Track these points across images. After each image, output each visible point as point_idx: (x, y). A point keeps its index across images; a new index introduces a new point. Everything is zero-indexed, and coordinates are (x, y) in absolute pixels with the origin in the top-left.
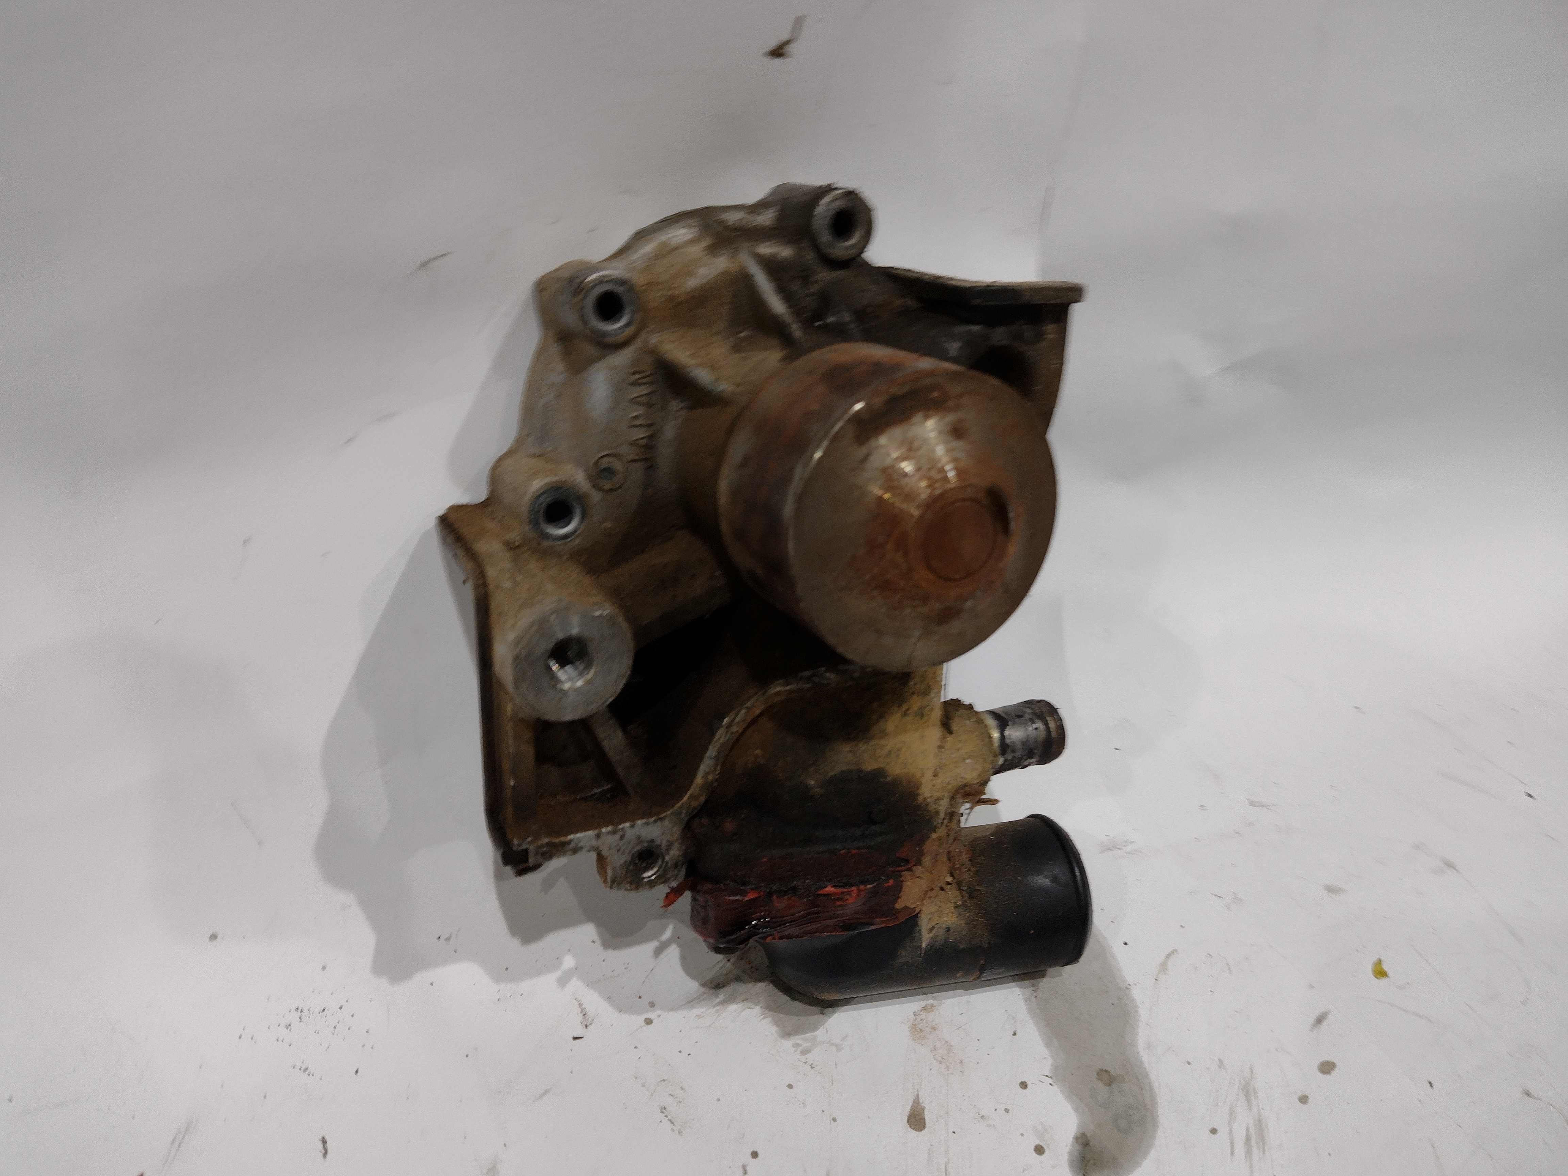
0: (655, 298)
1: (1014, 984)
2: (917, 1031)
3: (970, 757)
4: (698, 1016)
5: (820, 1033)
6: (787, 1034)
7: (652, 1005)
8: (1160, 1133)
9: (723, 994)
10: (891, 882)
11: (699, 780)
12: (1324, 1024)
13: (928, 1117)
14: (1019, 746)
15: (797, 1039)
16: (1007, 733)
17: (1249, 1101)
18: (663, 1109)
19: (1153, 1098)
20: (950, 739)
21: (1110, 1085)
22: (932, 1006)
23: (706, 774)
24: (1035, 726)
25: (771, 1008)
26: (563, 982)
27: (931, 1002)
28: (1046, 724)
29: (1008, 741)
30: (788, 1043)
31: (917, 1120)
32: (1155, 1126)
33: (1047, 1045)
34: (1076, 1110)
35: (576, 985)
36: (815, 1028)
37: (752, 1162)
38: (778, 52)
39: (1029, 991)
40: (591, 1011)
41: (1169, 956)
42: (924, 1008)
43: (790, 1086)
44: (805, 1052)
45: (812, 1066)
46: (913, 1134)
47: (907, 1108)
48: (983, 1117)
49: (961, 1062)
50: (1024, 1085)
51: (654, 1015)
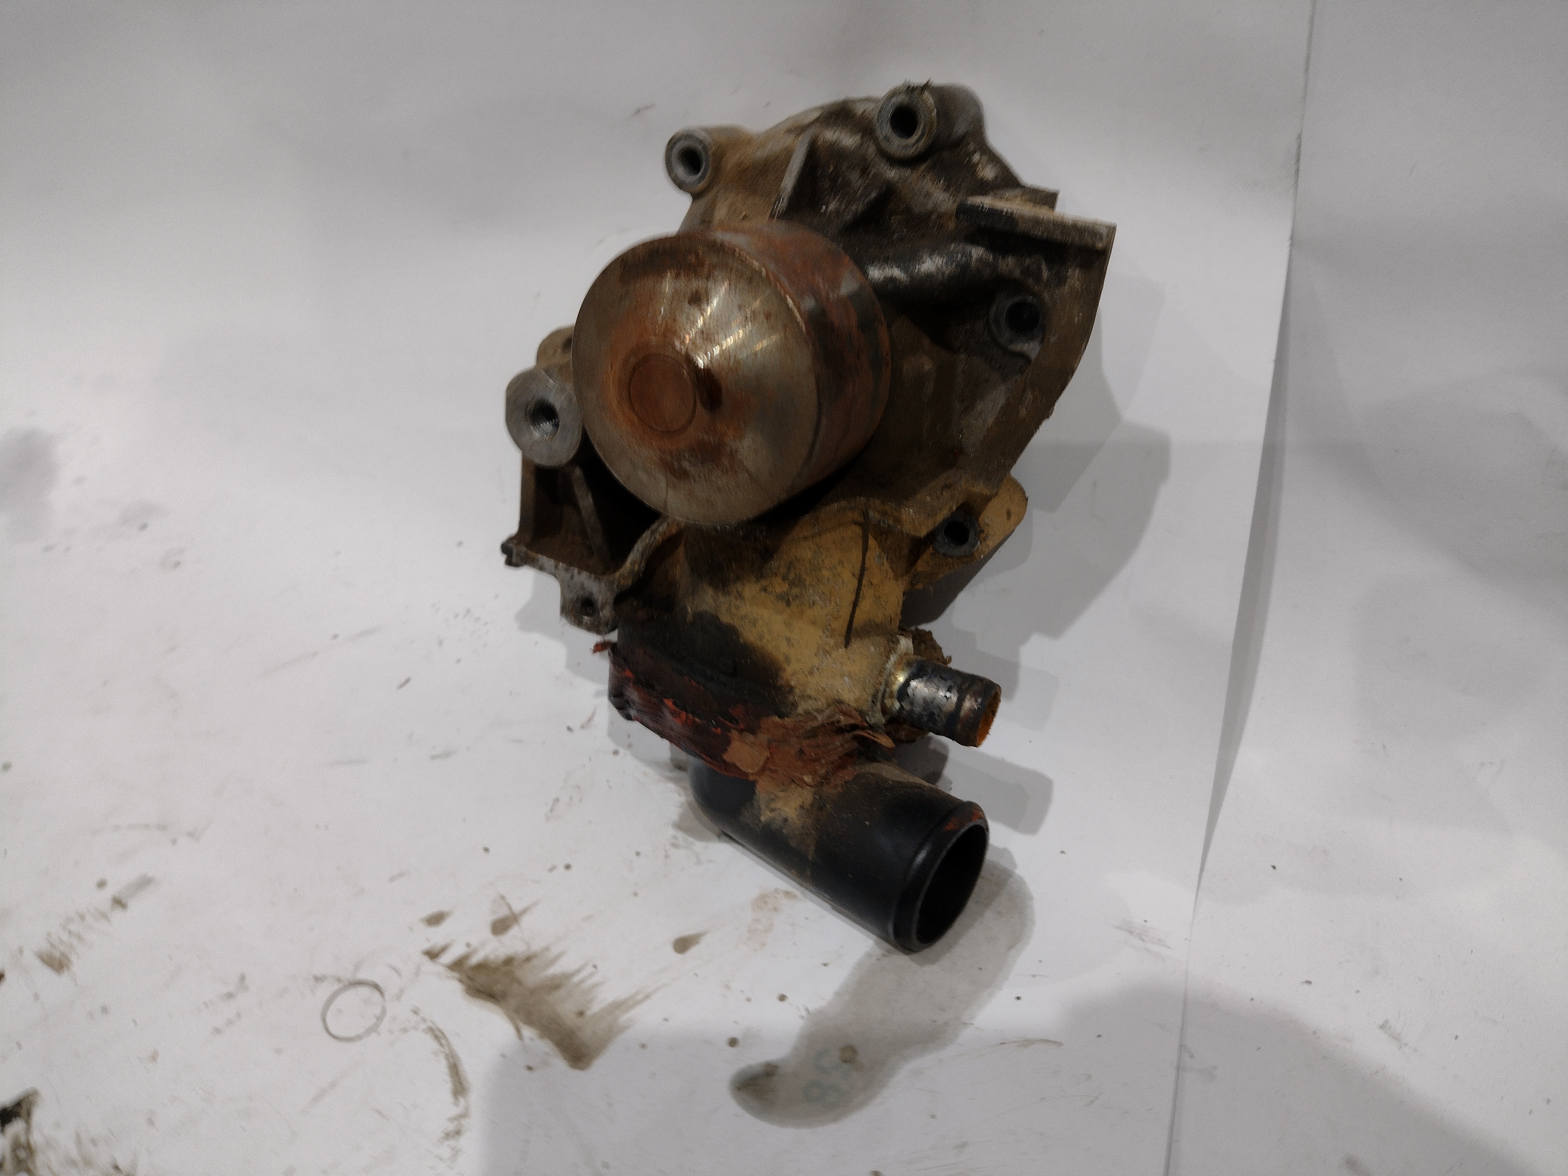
1: (874, 937)
2: (762, 901)
3: (850, 677)
4: (645, 774)
5: (699, 845)
6: (679, 826)
7: (630, 746)
8: (831, 1127)
9: (677, 774)
10: (721, 731)
11: (628, 564)
13: (693, 951)
14: (921, 702)
15: (680, 835)
16: (913, 683)
18: (557, 800)
19: (862, 1104)
20: (842, 651)
21: (845, 1062)
22: (795, 896)
23: (634, 563)
24: (948, 695)
27: (798, 893)
28: (960, 701)
29: (910, 691)
30: (672, 831)
31: (683, 945)
32: (836, 1120)
33: (838, 994)
34: (797, 1049)
36: (700, 837)
37: (561, 870)
39: (878, 951)
40: (596, 719)
42: (787, 894)
43: (638, 854)
44: (674, 845)
45: (667, 857)
46: (670, 949)
47: (685, 932)
48: (727, 987)
49: (763, 945)
50: (782, 998)
51: (622, 751)
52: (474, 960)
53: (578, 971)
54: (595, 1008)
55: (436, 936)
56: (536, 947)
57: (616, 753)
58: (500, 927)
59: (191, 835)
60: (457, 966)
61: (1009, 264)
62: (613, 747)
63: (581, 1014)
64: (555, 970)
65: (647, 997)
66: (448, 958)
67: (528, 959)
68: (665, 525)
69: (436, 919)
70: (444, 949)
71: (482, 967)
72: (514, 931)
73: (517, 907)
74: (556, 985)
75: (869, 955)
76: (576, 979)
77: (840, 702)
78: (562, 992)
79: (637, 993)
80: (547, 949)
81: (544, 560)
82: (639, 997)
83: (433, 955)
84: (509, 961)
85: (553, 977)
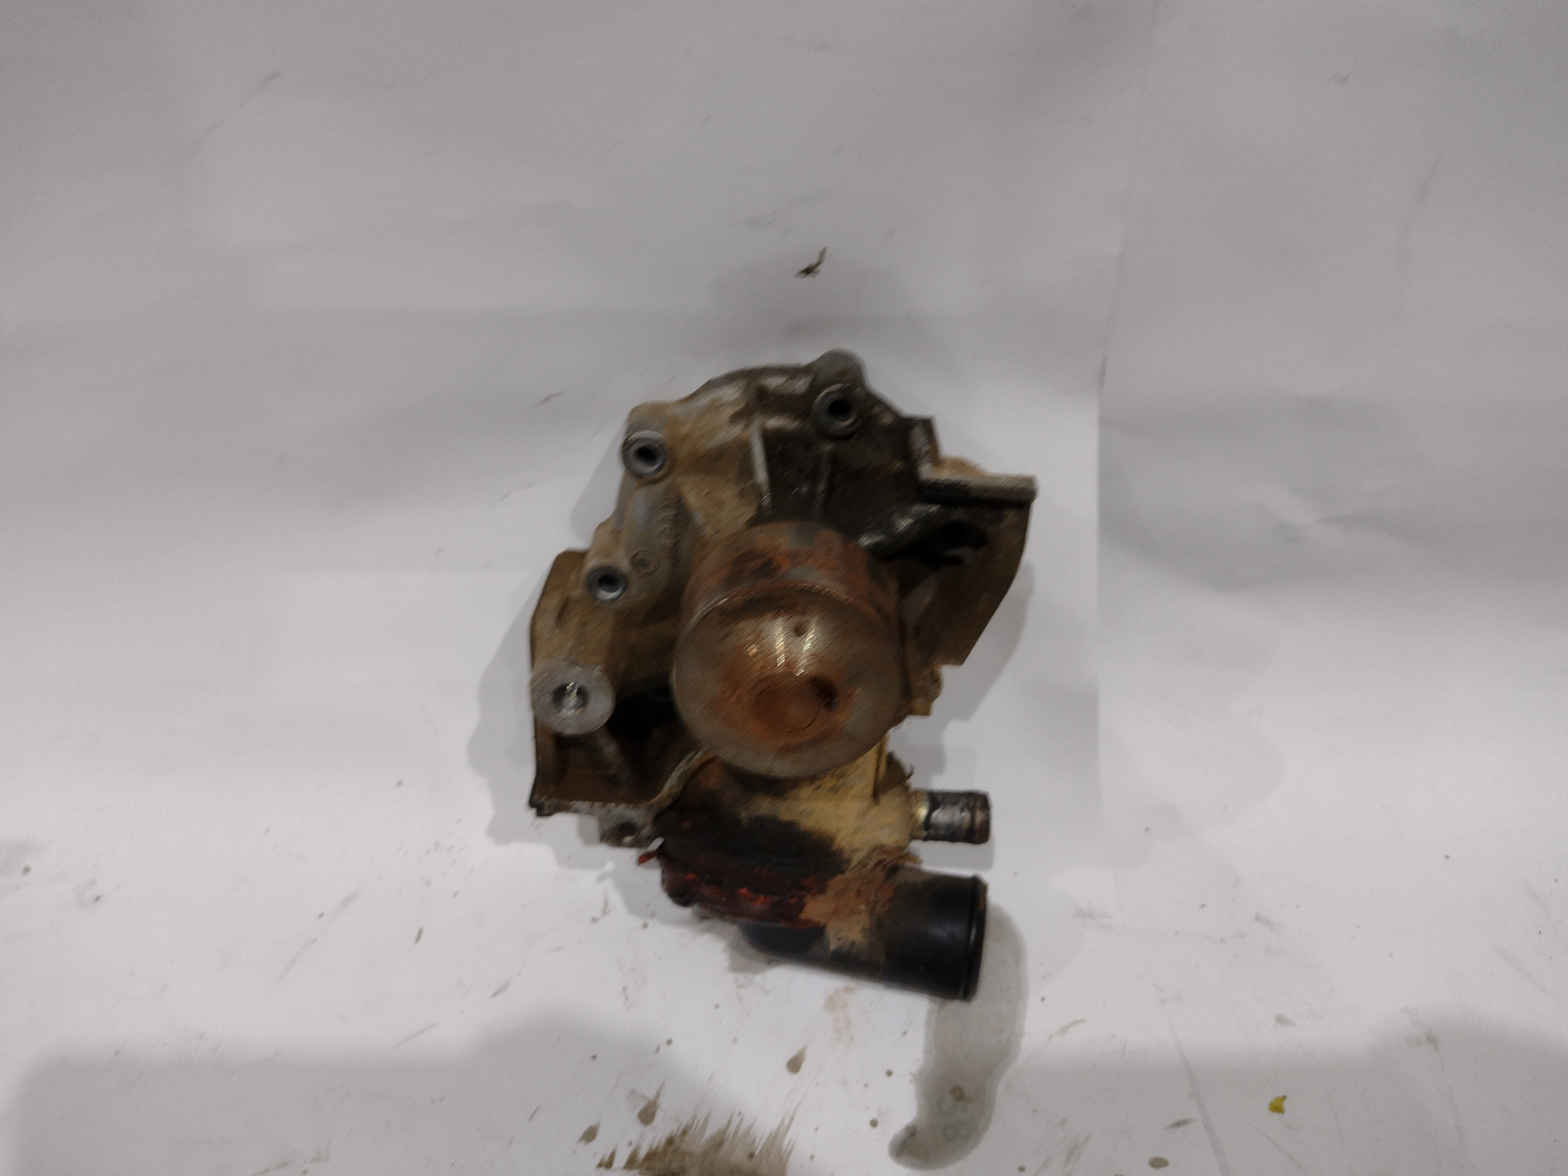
0: (684, 451)
2: (831, 1003)
3: (889, 826)
4: (680, 934)
5: (759, 978)
6: (734, 969)
7: (653, 914)
10: (794, 900)
11: (666, 790)
12: (1181, 1129)
13: (805, 1066)
14: (942, 826)
15: (740, 975)
16: (934, 813)
17: (1068, 1159)
18: (625, 989)
19: (987, 1124)
20: (874, 809)
21: (958, 1100)
22: (852, 989)
23: (672, 787)
24: (962, 814)
25: (734, 947)
26: (601, 878)
27: (852, 986)
28: (973, 818)
29: (933, 820)
30: (731, 977)
31: (794, 1065)
32: (975, 1145)
33: (926, 1053)
34: (920, 1107)
35: (608, 883)
36: (756, 971)
37: (665, 1047)
38: (808, 271)
40: (611, 904)
41: (1076, 1022)
42: (846, 989)
43: (717, 1006)
44: (740, 986)
45: (740, 998)
46: (786, 1074)
47: (792, 1054)
48: (845, 1083)
49: (852, 1038)
50: (889, 1073)
51: (651, 922)
52: (642, 1153)
53: (729, 1123)
54: (759, 1147)
55: (600, 1148)
56: (685, 1120)
57: (645, 926)
58: (647, 1115)
59: (317, 1159)
60: (631, 1163)
61: (958, 515)
62: (640, 922)
63: (751, 1156)
64: (710, 1131)
65: (792, 1119)
66: (620, 1160)
67: (685, 1132)
68: (700, 753)
69: (590, 1135)
70: (612, 1156)
71: (650, 1156)
72: (659, 1115)
73: (651, 1094)
74: (718, 1142)
75: (930, 1013)
76: (732, 1130)
77: (882, 846)
78: (726, 1145)
79: (783, 1120)
80: (694, 1118)
81: (578, 804)
82: (787, 1122)
83: (607, 1164)
84: (670, 1141)
85: (713, 1138)
